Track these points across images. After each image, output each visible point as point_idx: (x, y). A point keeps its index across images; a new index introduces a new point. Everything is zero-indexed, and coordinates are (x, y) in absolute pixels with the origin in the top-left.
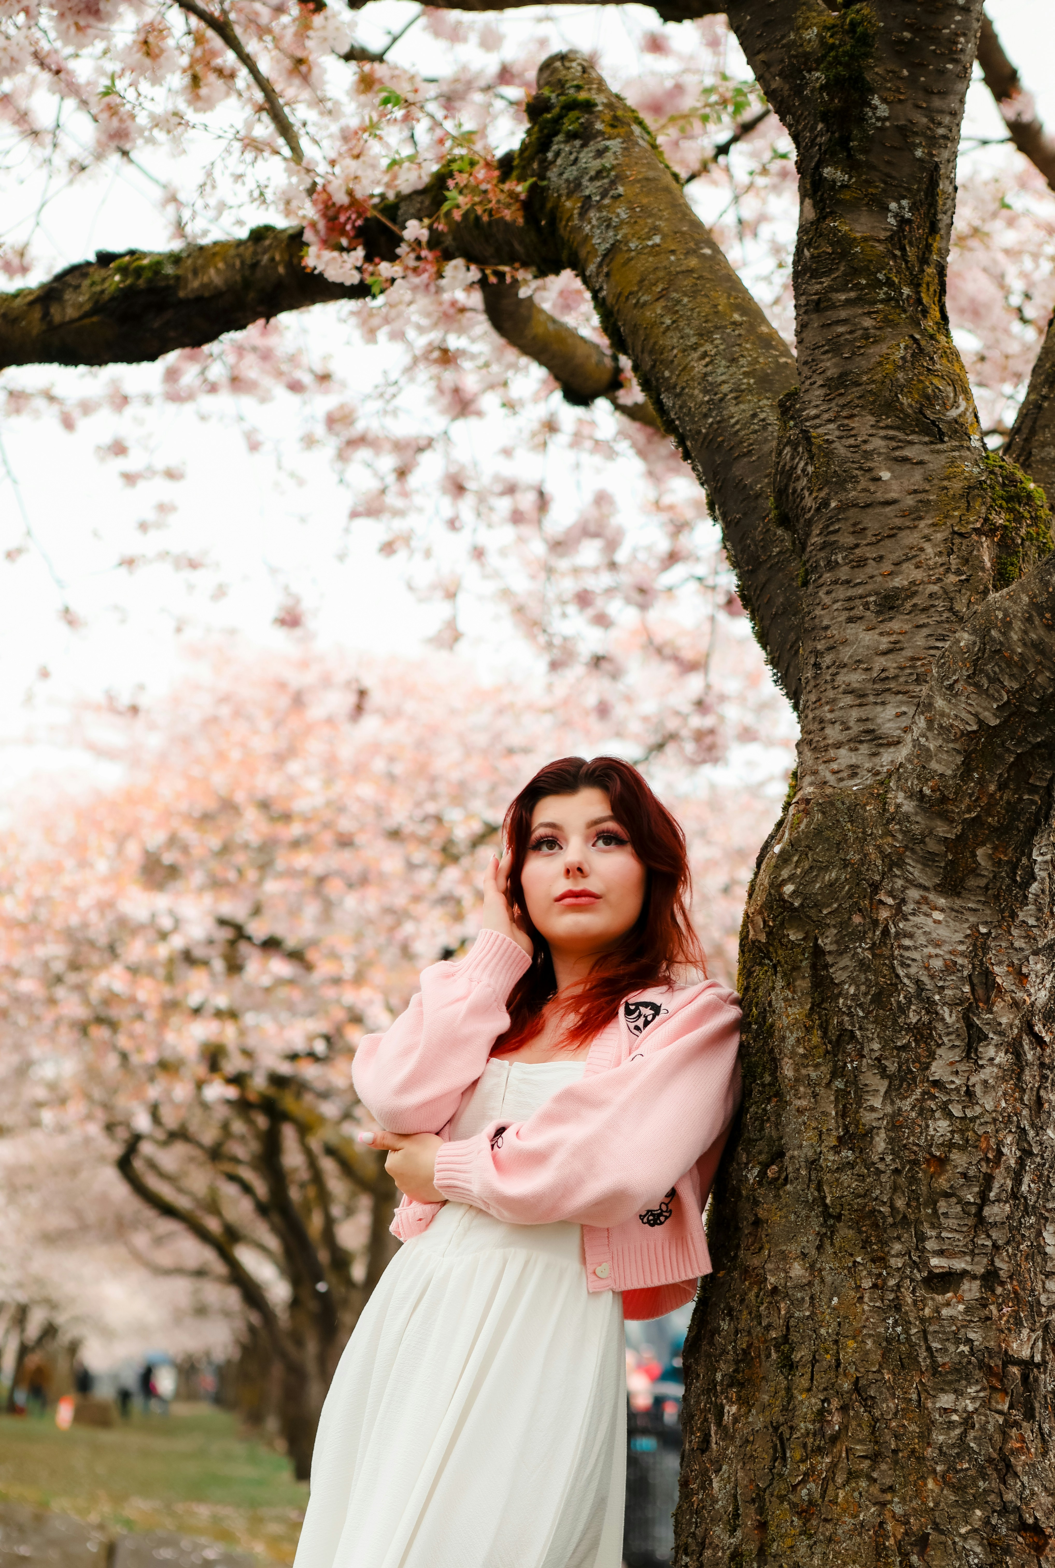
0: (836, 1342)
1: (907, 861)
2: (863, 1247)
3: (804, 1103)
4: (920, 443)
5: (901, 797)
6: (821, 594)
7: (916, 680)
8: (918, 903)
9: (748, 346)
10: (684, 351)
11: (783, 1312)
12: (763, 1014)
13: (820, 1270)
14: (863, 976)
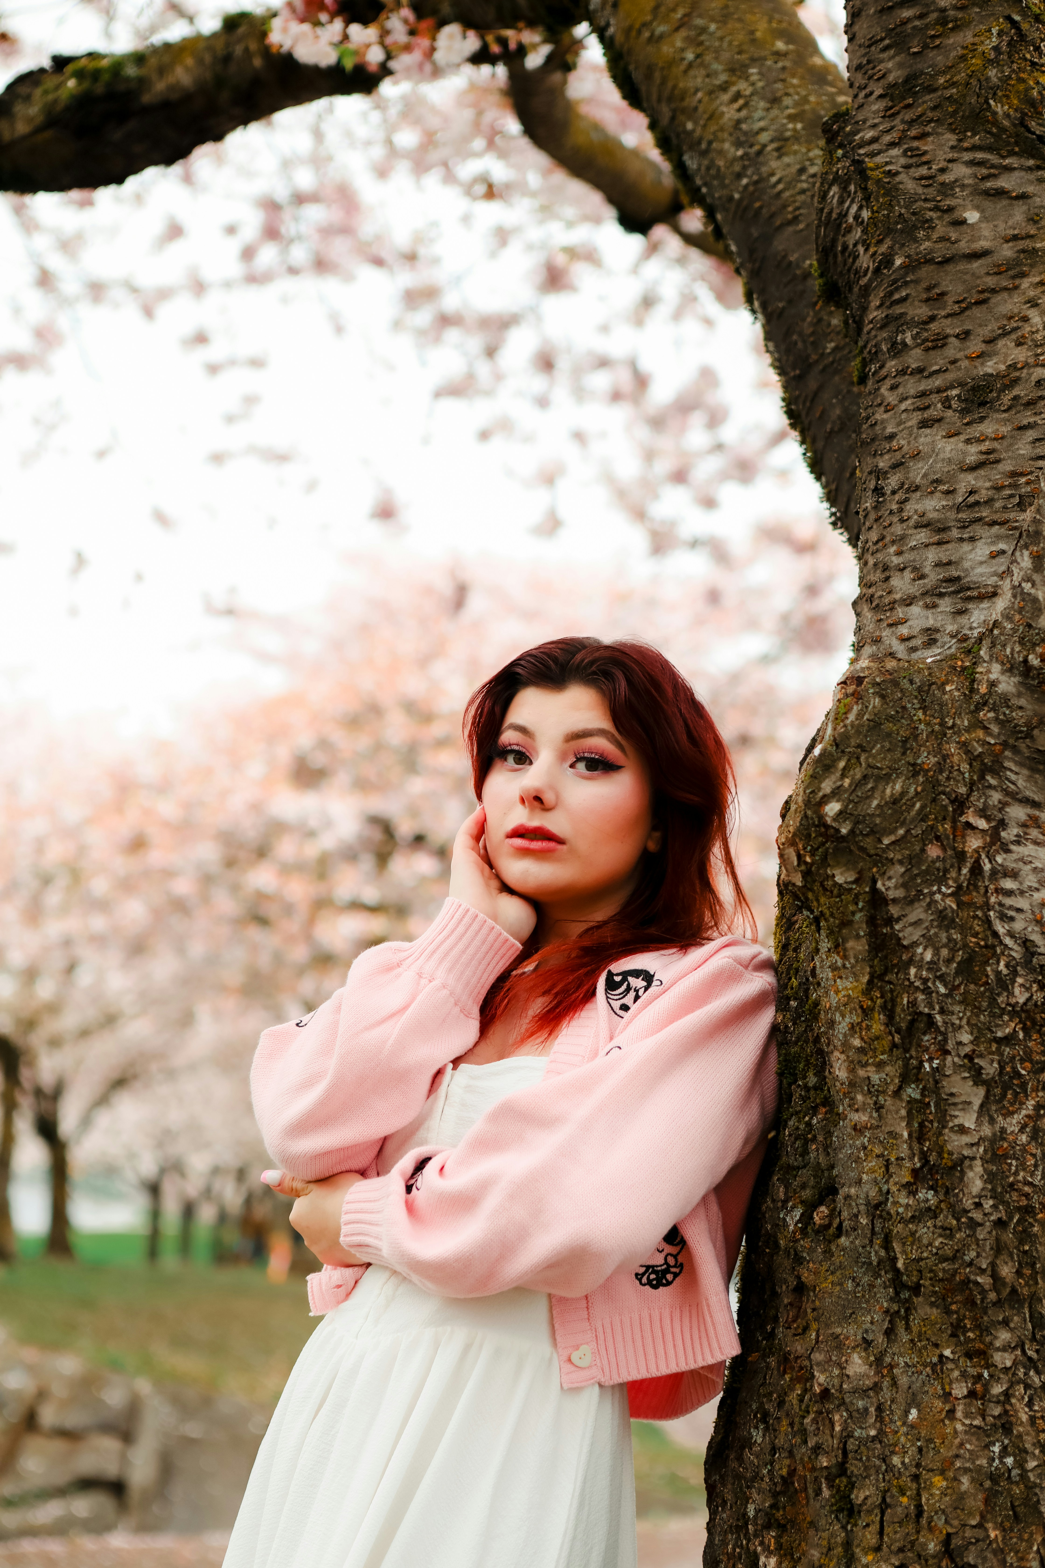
0: (916, 1478)
1: (1007, 764)
2: (954, 1335)
3: (862, 1118)
4: (1022, 168)
5: (996, 671)
6: (884, 390)
7: (1019, 504)
8: (1024, 825)
9: (795, 81)
10: (711, 93)
11: (838, 1428)
12: (805, 986)
13: (891, 1367)
14: (943, 936)
